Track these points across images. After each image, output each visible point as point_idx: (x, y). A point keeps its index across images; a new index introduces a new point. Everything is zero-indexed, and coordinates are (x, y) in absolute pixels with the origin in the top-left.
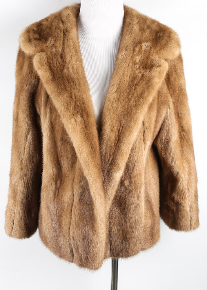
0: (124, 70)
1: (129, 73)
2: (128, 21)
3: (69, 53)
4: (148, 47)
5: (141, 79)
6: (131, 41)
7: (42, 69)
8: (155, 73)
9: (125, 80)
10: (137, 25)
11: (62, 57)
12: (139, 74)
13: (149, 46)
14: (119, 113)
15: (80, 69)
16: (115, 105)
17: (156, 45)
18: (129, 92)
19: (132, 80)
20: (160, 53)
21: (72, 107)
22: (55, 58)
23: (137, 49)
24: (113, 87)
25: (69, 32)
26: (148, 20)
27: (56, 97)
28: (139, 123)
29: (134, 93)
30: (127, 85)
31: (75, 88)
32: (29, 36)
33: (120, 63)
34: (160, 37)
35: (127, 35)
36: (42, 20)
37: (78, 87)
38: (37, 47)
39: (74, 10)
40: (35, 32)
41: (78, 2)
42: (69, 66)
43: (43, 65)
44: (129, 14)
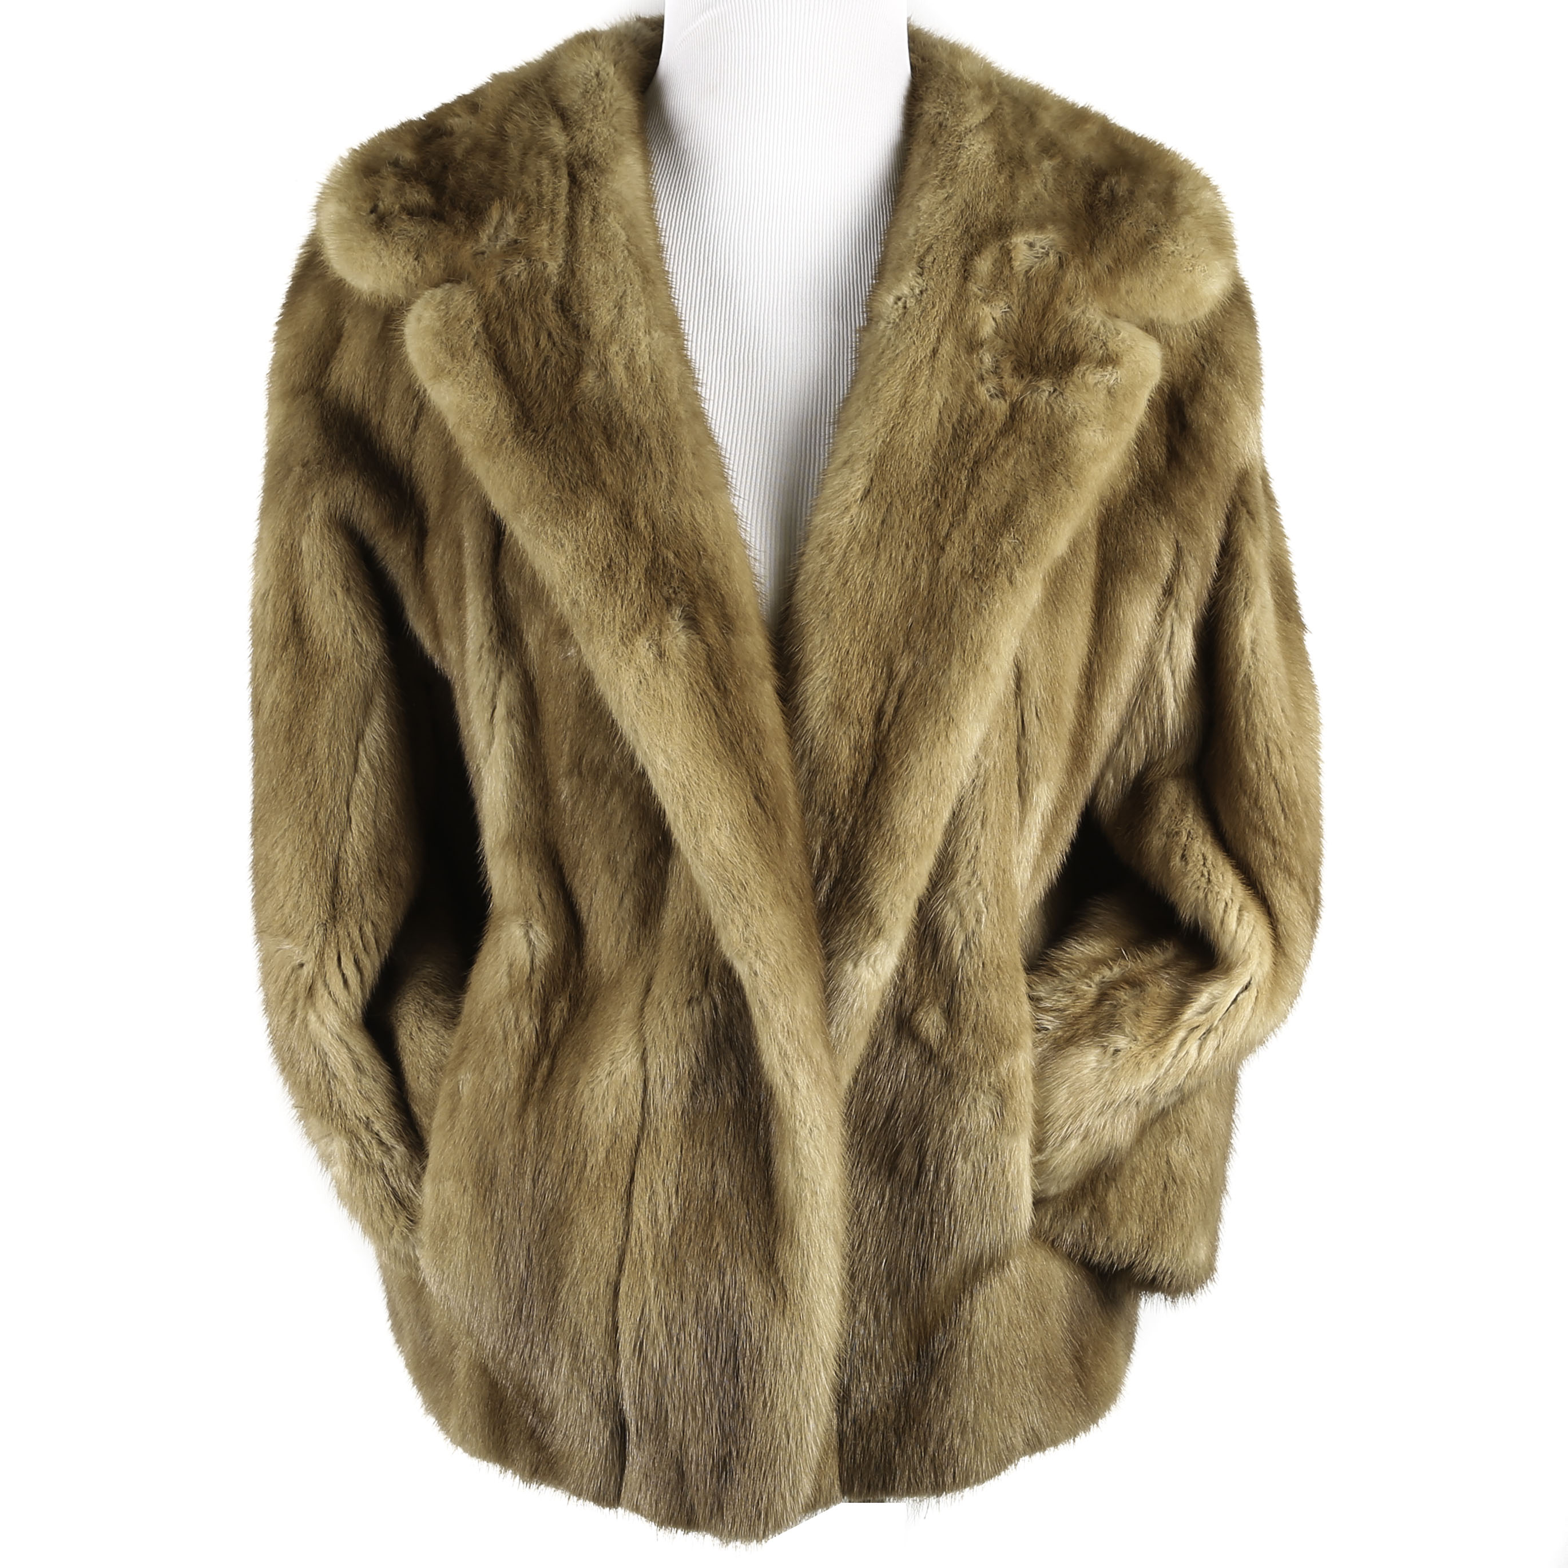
0: (912, 378)
1: (938, 396)
2: (933, 112)
3: (604, 283)
4: (1047, 254)
5: (1003, 432)
6: (949, 219)
7: (454, 373)
8: (1087, 396)
9: (918, 435)
10: (982, 137)
11: (564, 304)
12: (995, 402)
13: (1051, 247)
14: (882, 615)
15: (673, 372)
16: (858, 570)
17: (1092, 244)
18: (936, 501)
19: (955, 436)
20: (1115, 289)
21: (636, 574)
22: (524, 311)
23: (984, 265)
24: (846, 471)
25: (602, 171)
26: (1047, 108)
27: (544, 524)
28: (994, 669)
29: (964, 508)
30: (926, 462)
31: (650, 474)
32: (373, 198)
33: (884, 341)
34: (1113, 202)
35: (926, 189)
36: (446, 110)
37: (664, 469)
38: (427, 258)
39: (628, 51)
40: (407, 174)
41: (648, 11)
42: (610, 355)
43: (464, 355)
44: (937, 75)
